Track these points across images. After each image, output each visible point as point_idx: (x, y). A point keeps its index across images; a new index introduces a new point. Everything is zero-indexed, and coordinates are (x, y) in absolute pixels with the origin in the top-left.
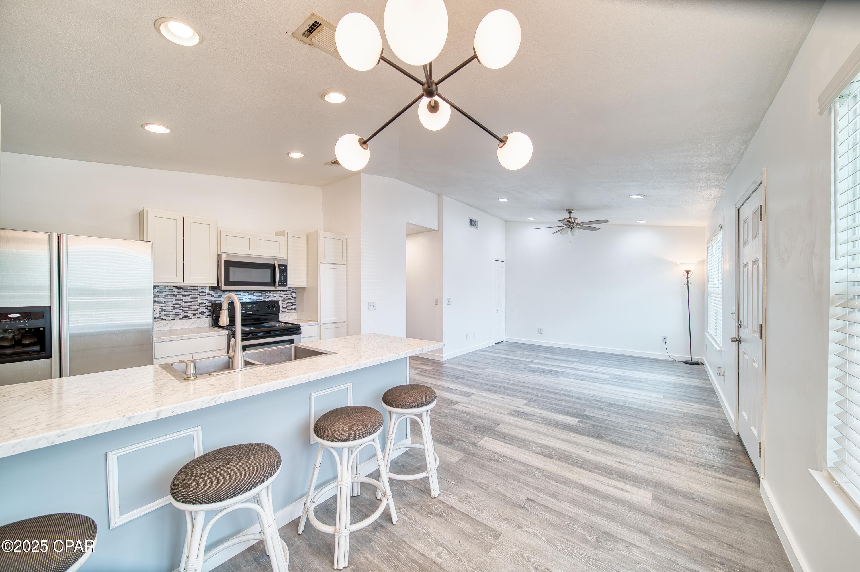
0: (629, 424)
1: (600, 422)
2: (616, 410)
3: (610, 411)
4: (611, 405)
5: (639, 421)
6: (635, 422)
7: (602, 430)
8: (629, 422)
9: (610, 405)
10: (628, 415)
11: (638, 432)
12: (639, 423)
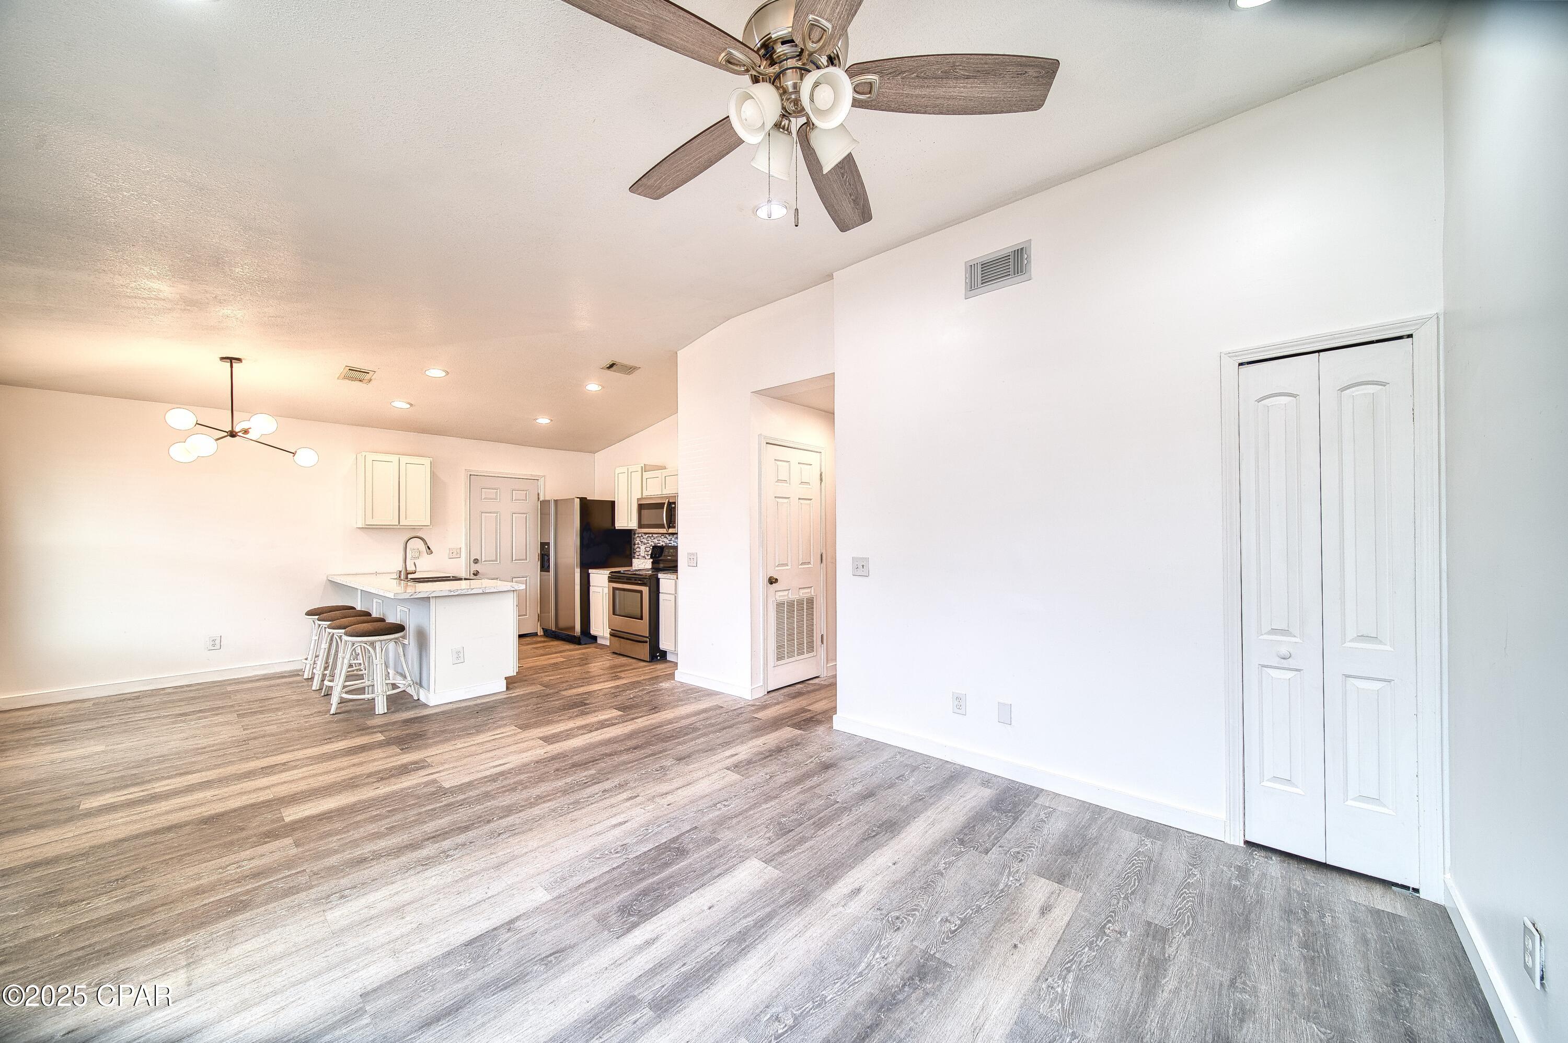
0: (147, 883)
1: (232, 843)
2: (212, 899)
3: (227, 883)
4: (238, 906)
5: (118, 908)
6: (129, 899)
7: (214, 833)
8: (151, 889)
9: (241, 902)
10: (163, 905)
11: (117, 877)
12: (117, 901)
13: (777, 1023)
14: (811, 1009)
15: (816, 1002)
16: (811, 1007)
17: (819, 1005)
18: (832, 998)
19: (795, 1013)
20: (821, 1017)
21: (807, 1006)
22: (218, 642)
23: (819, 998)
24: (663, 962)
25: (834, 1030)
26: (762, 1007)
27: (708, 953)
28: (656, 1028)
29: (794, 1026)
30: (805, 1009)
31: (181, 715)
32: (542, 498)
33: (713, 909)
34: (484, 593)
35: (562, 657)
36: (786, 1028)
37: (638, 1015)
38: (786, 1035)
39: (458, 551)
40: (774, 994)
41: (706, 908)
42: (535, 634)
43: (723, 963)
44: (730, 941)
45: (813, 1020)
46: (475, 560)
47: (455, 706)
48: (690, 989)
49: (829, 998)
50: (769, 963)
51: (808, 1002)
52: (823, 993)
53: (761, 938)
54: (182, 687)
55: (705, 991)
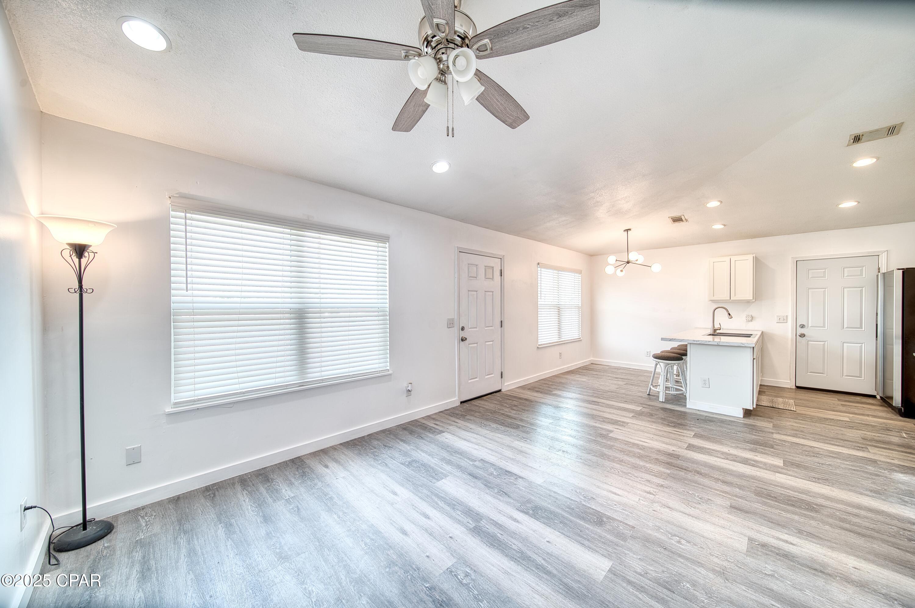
13: (464, 575)
14: (473, 593)
15: (478, 596)
16: (474, 593)
17: (476, 598)
18: (481, 606)
19: (471, 584)
20: (467, 598)
21: (475, 591)
22: (649, 353)
23: (480, 598)
24: (502, 527)
25: (458, 604)
26: (475, 569)
27: (510, 543)
28: (465, 530)
29: (462, 583)
30: (473, 590)
31: (616, 378)
32: (883, 270)
33: (547, 544)
34: (718, 345)
35: (849, 417)
36: (461, 579)
37: (471, 523)
38: (456, 579)
39: (785, 318)
40: (483, 574)
41: (548, 540)
42: (874, 397)
43: (505, 550)
44: (522, 553)
45: (465, 593)
46: (801, 325)
47: (695, 412)
48: (486, 538)
49: (481, 604)
50: (507, 572)
51: (477, 591)
52: (485, 601)
53: (527, 569)
54: (636, 369)
55: (485, 544)
